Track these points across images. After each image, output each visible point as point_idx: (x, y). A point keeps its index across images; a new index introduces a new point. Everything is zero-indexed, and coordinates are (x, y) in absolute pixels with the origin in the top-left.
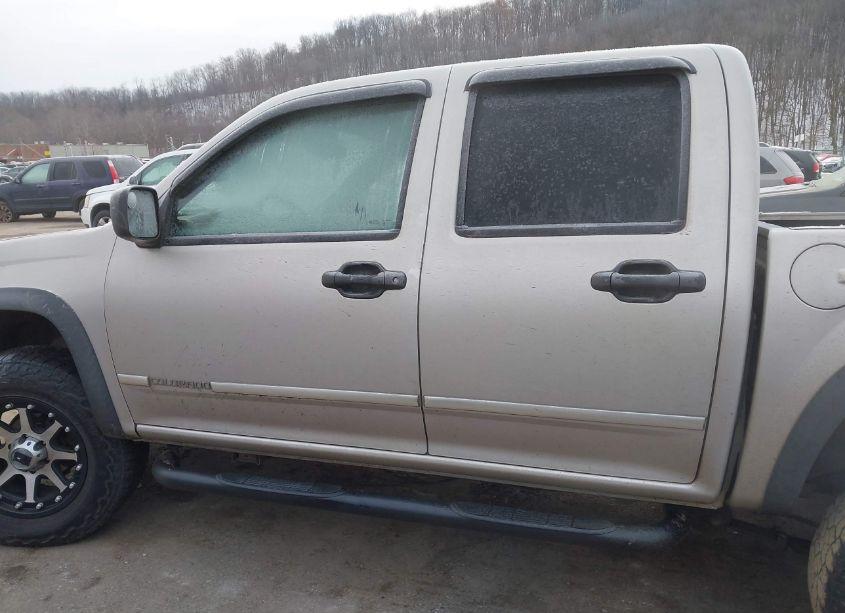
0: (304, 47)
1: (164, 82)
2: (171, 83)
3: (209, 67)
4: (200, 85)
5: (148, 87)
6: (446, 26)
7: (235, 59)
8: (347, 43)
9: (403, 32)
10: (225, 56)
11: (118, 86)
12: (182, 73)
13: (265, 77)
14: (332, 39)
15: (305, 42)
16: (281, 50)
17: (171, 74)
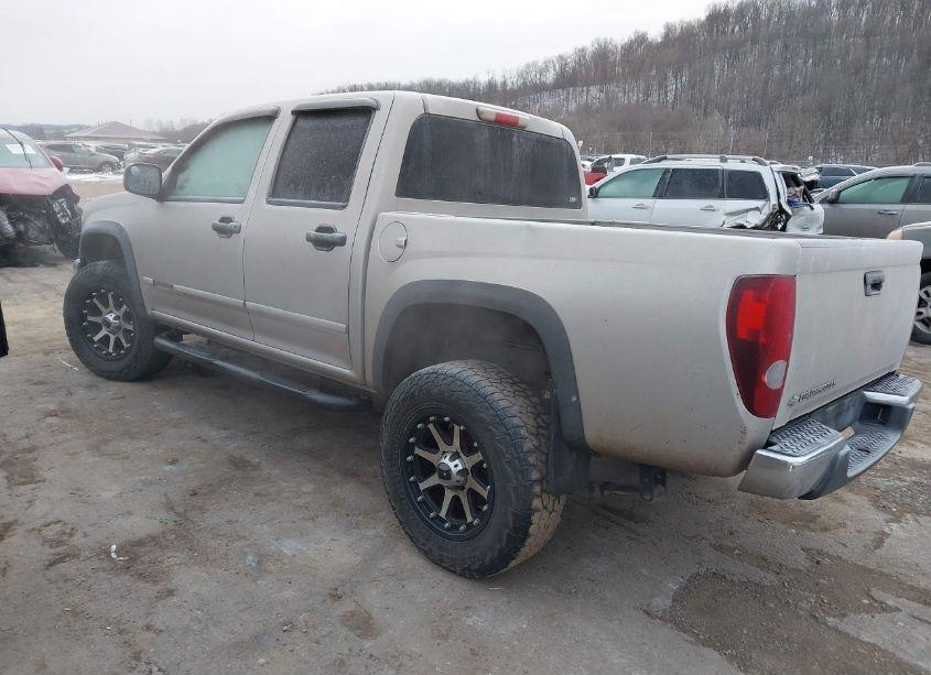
0: (667, 36)
1: (514, 74)
2: (520, 75)
3: (561, 57)
4: (550, 77)
5: (499, 79)
6: (848, 6)
7: (590, 49)
8: (718, 30)
9: (791, 15)
10: (580, 47)
11: (470, 78)
12: (535, 64)
13: (618, 69)
14: (702, 25)
15: (669, 30)
16: (641, 40)
17: (522, 66)
